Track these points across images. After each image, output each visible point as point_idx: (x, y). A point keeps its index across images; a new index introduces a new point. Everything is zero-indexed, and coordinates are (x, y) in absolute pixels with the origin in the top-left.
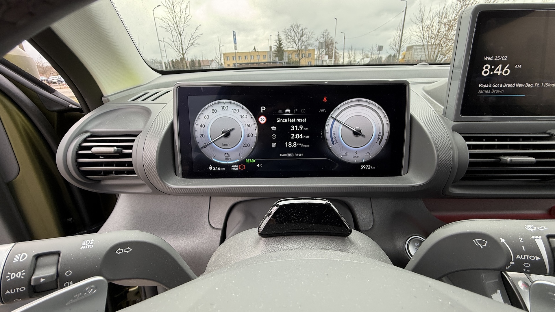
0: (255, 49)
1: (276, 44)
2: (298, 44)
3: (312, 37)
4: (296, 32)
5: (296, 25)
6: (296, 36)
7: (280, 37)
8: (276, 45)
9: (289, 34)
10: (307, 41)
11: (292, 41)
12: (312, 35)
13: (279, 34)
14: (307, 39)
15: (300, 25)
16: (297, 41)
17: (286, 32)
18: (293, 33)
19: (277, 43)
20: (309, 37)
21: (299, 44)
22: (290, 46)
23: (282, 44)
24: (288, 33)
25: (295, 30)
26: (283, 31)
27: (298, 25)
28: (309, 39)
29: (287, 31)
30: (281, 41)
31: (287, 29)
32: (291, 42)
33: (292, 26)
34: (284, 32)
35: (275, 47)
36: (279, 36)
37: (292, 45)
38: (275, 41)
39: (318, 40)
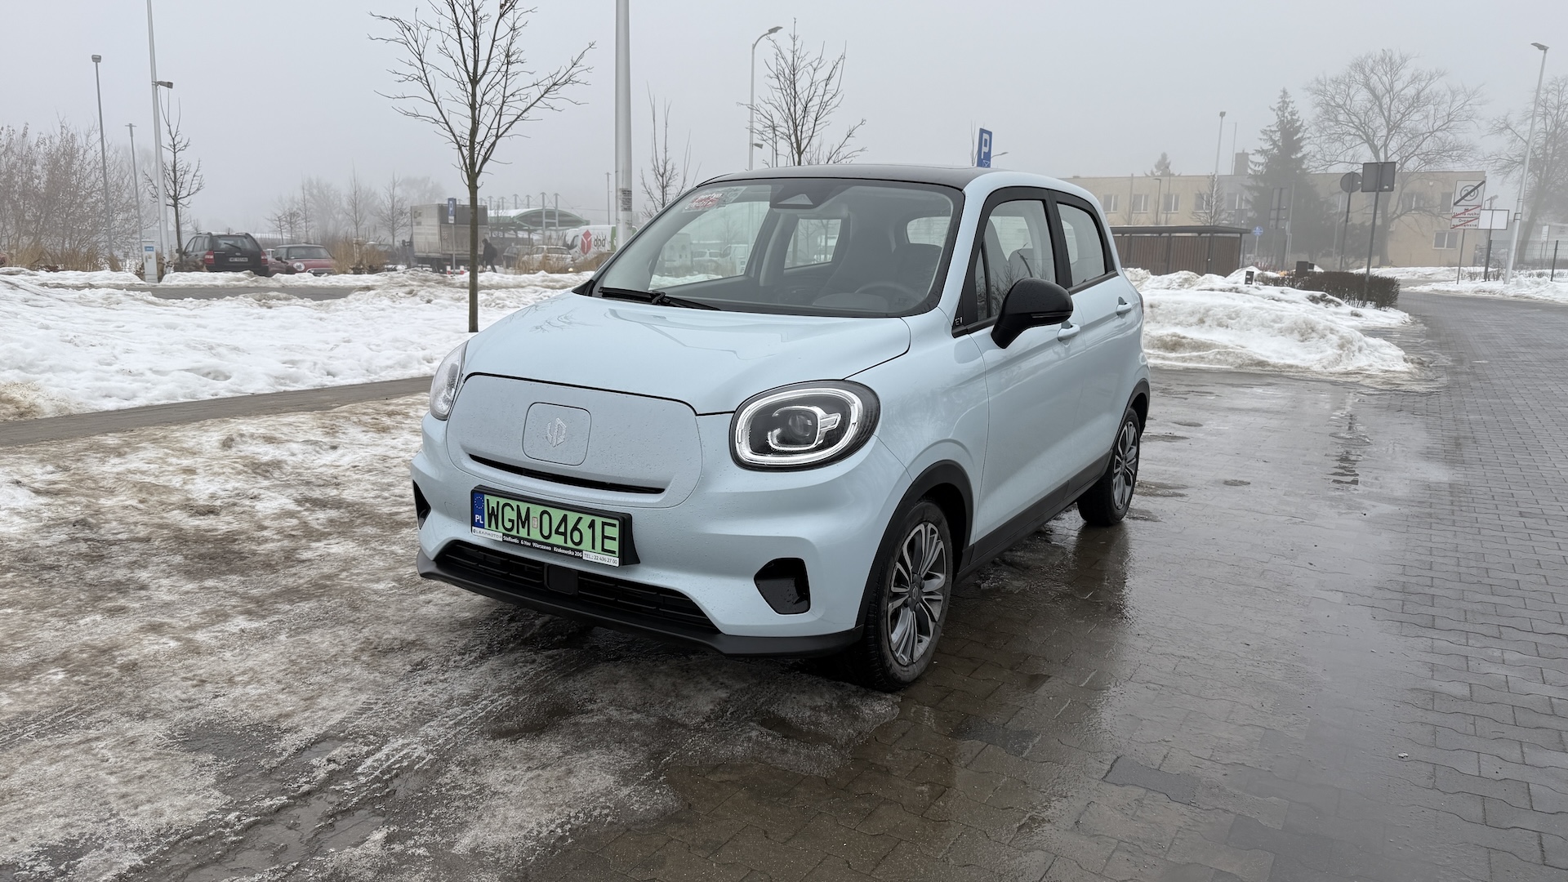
0: (1163, 165)
1: (1267, 146)
2: (1386, 145)
3: (1469, 118)
4: (1380, 89)
5: (1383, 60)
6: (1377, 109)
7: (1292, 114)
8: (1262, 152)
9: (1341, 103)
10: (1439, 134)
11: (1353, 131)
12: (1467, 108)
13: (1287, 100)
14: (1439, 123)
15: (1404, 60)
16: (1384, 132)
17: (1324, 93)
18: (1361, 98)
19: (1274, 143)
20: (1449, 115)
21: (1393, 145)
22: (1341, 158)
23: (1302, 147)
24: (1333, 98)
25: (1374, 79)
26: (1308, 89)
27: (1396, 58)
28: (1452, 124)
29: (1330, 89)
30: (1297, 131)
31: (1336, 82)
32: (1348, 138)
33: (1359, 66)
34: (1316, 92)
35: (1260, 159)
36: (1289, 109)
37: (1351, 152)
38: (1264, 132)
39: (1508, 127)
